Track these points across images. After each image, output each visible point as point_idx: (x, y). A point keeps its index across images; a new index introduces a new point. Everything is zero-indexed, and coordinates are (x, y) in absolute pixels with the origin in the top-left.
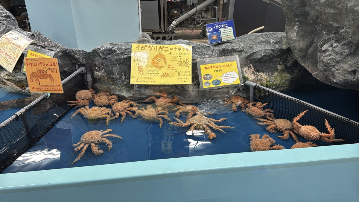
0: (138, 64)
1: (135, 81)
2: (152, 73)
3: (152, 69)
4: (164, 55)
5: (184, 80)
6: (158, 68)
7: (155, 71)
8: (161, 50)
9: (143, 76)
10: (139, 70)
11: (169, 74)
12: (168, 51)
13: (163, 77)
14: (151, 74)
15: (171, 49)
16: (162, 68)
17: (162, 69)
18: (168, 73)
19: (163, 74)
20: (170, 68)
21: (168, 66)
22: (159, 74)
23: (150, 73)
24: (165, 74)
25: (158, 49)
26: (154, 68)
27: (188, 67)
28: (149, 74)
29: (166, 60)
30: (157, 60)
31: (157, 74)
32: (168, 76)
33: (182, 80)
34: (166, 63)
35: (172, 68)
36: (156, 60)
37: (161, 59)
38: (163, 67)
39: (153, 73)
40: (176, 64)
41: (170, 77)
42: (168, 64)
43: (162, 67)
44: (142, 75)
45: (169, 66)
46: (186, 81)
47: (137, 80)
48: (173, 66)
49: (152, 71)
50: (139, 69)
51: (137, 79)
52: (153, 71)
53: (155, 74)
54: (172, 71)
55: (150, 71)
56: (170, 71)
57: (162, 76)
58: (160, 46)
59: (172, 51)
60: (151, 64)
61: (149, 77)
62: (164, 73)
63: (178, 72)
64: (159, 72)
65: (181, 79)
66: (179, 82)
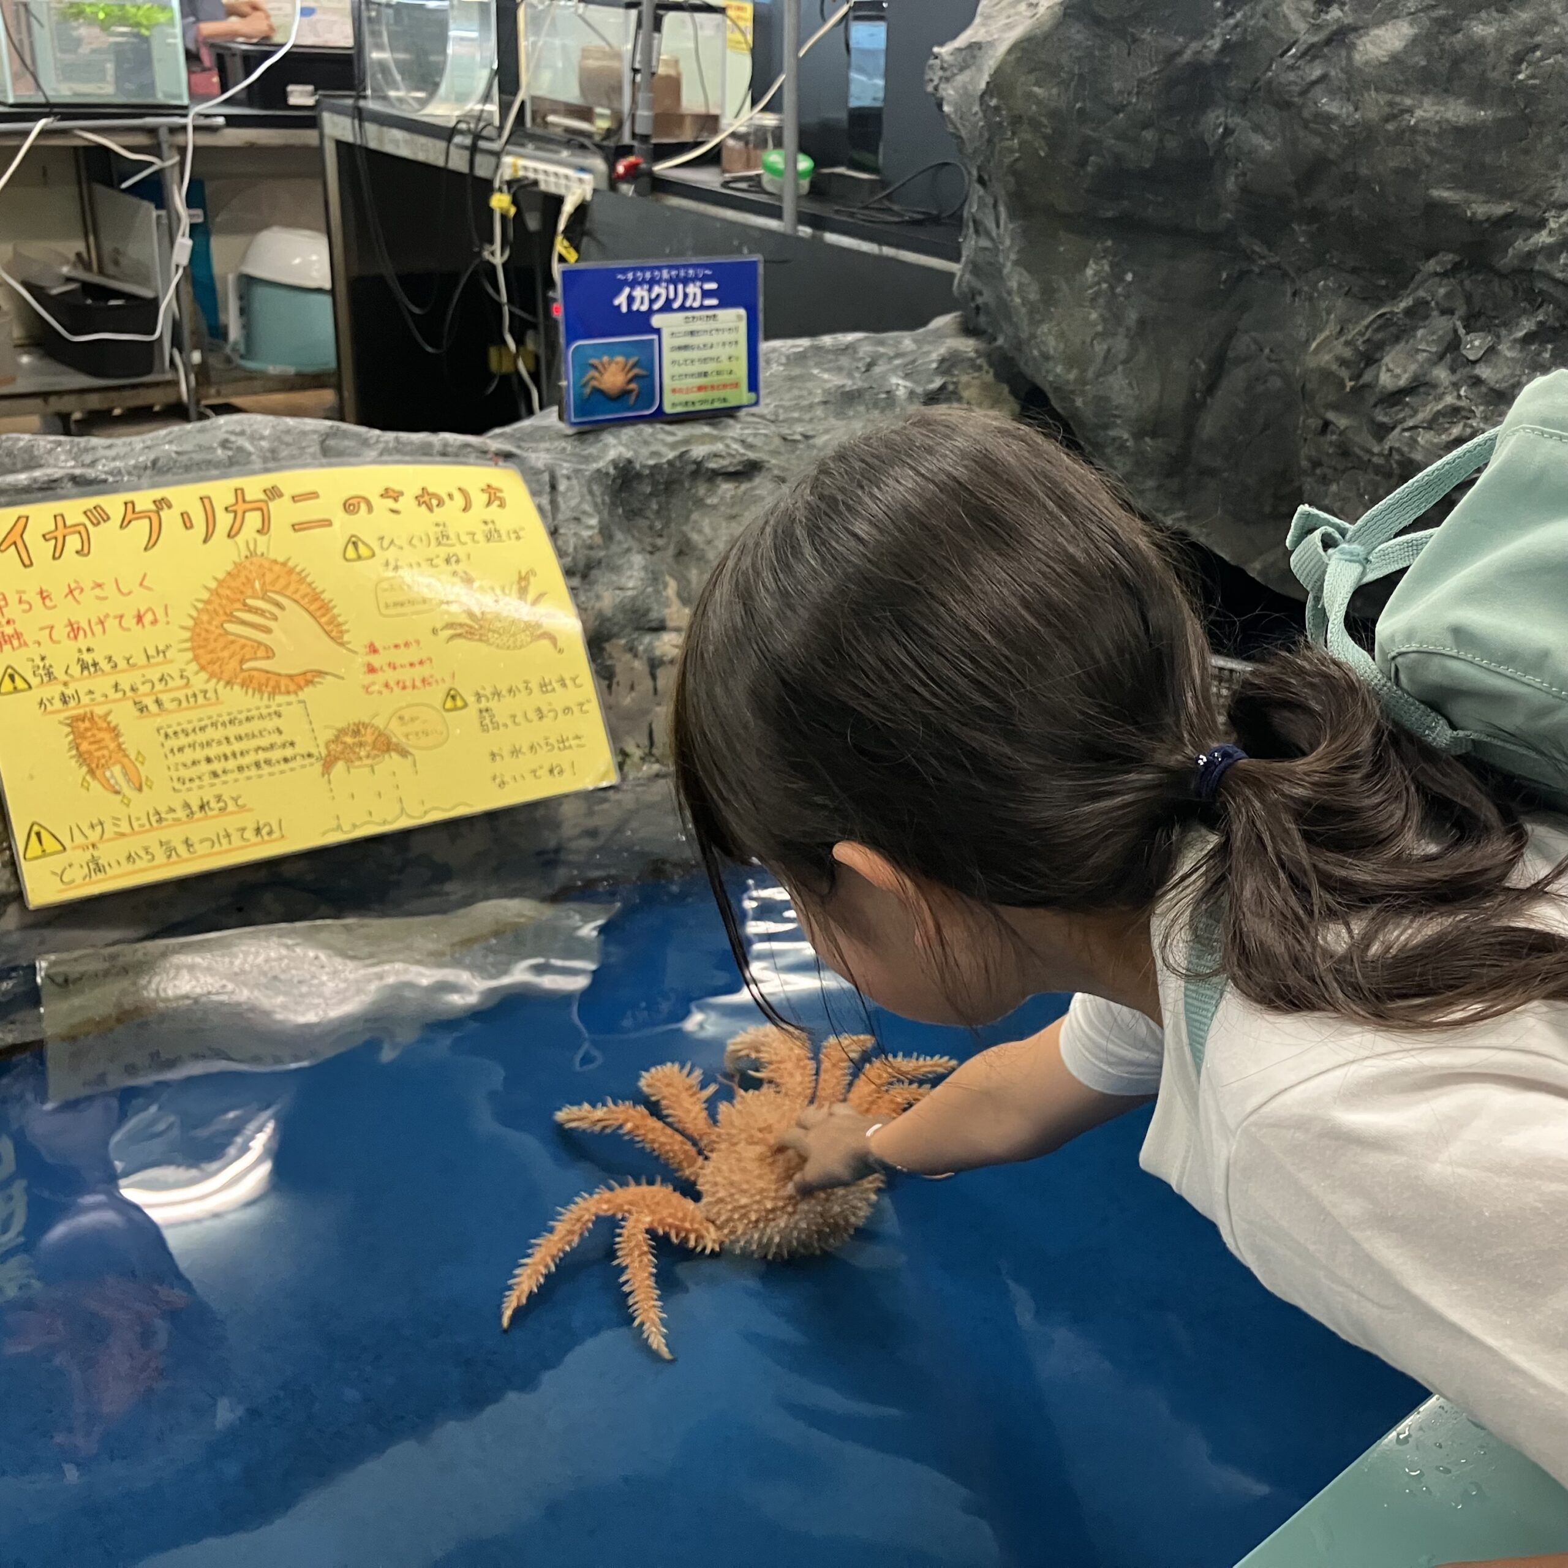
0: (64, 700)
1: (76, 874)
2: (226, 749)
3: (213, 711)
4: (299, 561)
5: (545, 759)
6: (275, 691)
7: (255, 726)
8: (253, 520)
9: (141, 804)
10: (82, 757)
11: (394, 725)
12: (327, 523)
13: (340, 766)
14: (217, 766)
15: (350, 506)
16: (309, 682)
17: (307, 693)
18: (379, 722)
19: (337, 739)
20: (390, 676)
21: (362, 659)
22: (300, 749)
23: (200, 754)
24: (356, 733)
25: (224, 521)
26: (237, 699)
27: (545, 643)
28: (193, 772)
29: (325, 608)
30: (243, 623)
31: (276, 755)
32: (386, 745)
33: (527, 761)
34: (335, 631)
35: (406, 675)
36: (232, 618)
37: (278, 605)
38: (321, 673)
39: (237, 747)
40: (434, 631)
41: (404, 753)
42: (356, 639)
43: (308, 678)
44: (127, 790)
45: (376, 660)
46: (566, 766)
47: (87, 856)
48: (412, 654)
49: (218, 734)
50: (85, 746)
51: (85, 848)
52: (232, 731)
53: (262, 756)
54: (409, 696)
55: (201, 737)
56: (399, 699)
57: (328, 764)
58: (239, 492)
59: (362, 524)
60: (194, 667)
61: (208, 795)
62: (342, 732)
63: (471, 699)
64: (293, 724)
65: (515, 752)
66: (502, 784)
